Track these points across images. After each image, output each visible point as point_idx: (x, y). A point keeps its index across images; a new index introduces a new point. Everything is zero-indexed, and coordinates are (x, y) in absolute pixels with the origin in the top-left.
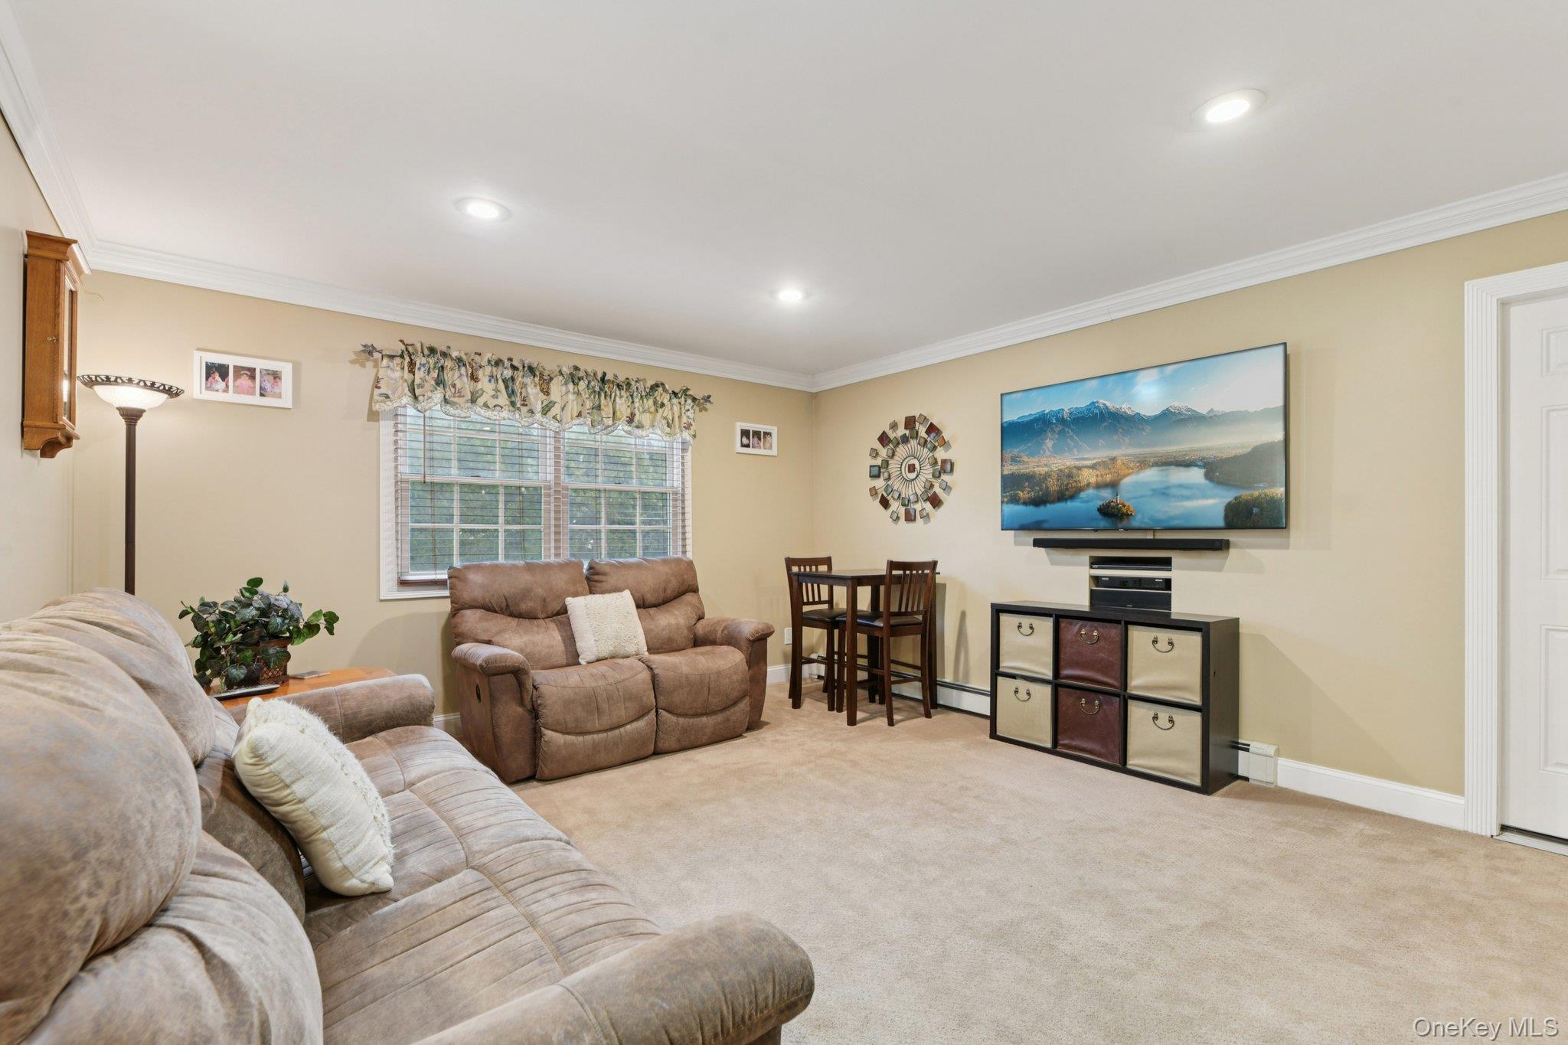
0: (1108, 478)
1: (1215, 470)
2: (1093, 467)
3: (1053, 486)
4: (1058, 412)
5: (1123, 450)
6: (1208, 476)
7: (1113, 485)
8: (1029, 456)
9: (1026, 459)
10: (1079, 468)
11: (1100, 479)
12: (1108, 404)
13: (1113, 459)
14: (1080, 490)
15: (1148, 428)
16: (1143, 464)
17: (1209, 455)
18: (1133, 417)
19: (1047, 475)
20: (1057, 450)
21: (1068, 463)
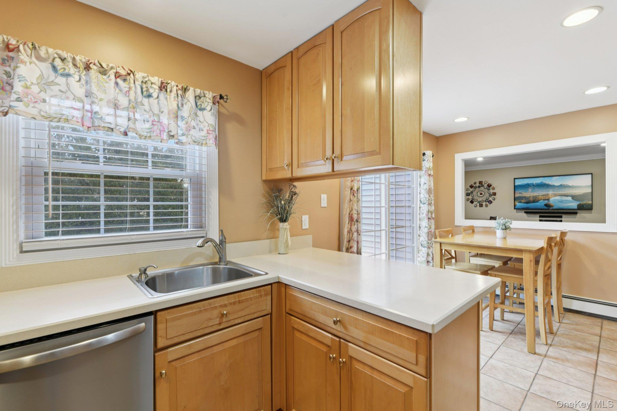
0: (547, 198)
1: (574, 197)
2: (542, 196)
3: (531, 199)
4: (532, 183)
5: (551, 192)
6: (572, 198)
7: (548, 200)
8: (524, 192)
9: (523, 193)
10: (539, 196)
11: (544, 198)
12: (546, 182)
13: (548, 194)
14: (539, 200)
15: (557, 188)
16: (556, 195)
17: (573, 194)
18: (552, 185)
19: (530, 197)
20: (532, 192)
21: (535, 195)
